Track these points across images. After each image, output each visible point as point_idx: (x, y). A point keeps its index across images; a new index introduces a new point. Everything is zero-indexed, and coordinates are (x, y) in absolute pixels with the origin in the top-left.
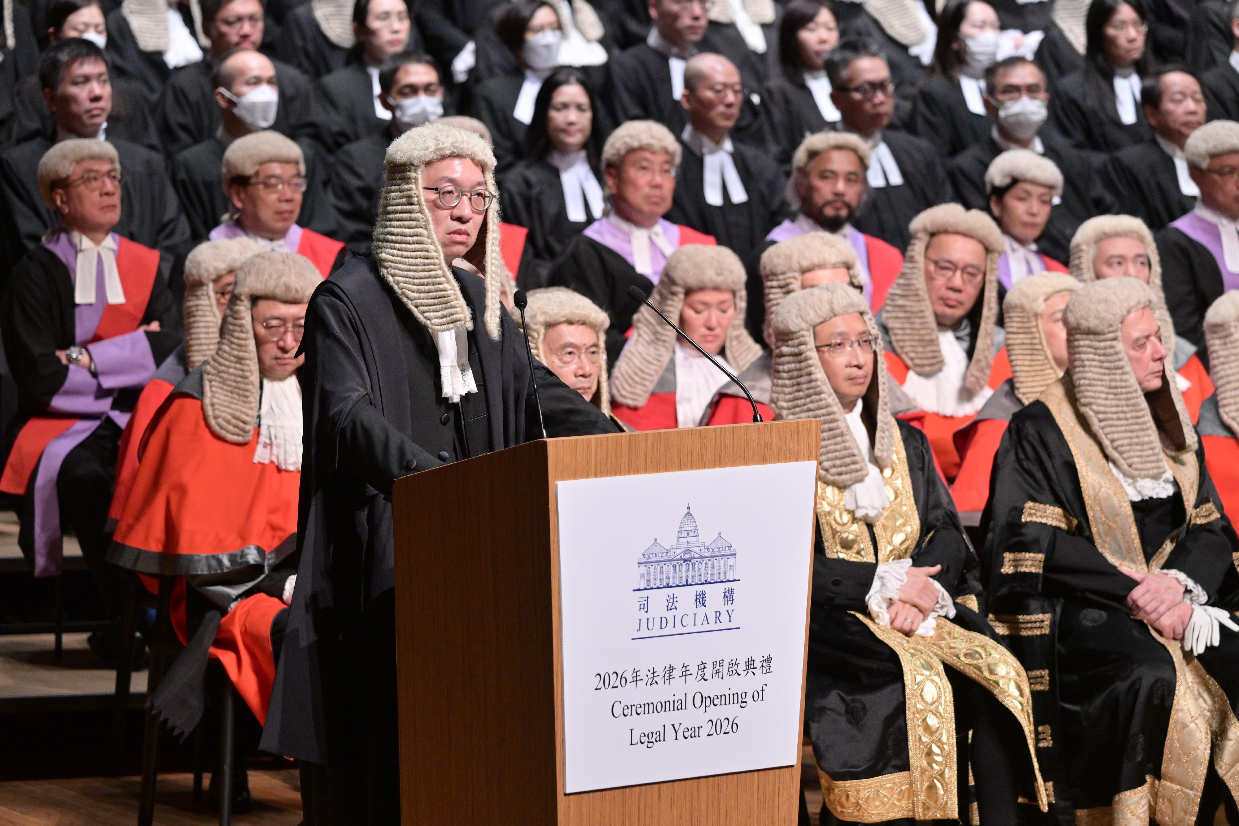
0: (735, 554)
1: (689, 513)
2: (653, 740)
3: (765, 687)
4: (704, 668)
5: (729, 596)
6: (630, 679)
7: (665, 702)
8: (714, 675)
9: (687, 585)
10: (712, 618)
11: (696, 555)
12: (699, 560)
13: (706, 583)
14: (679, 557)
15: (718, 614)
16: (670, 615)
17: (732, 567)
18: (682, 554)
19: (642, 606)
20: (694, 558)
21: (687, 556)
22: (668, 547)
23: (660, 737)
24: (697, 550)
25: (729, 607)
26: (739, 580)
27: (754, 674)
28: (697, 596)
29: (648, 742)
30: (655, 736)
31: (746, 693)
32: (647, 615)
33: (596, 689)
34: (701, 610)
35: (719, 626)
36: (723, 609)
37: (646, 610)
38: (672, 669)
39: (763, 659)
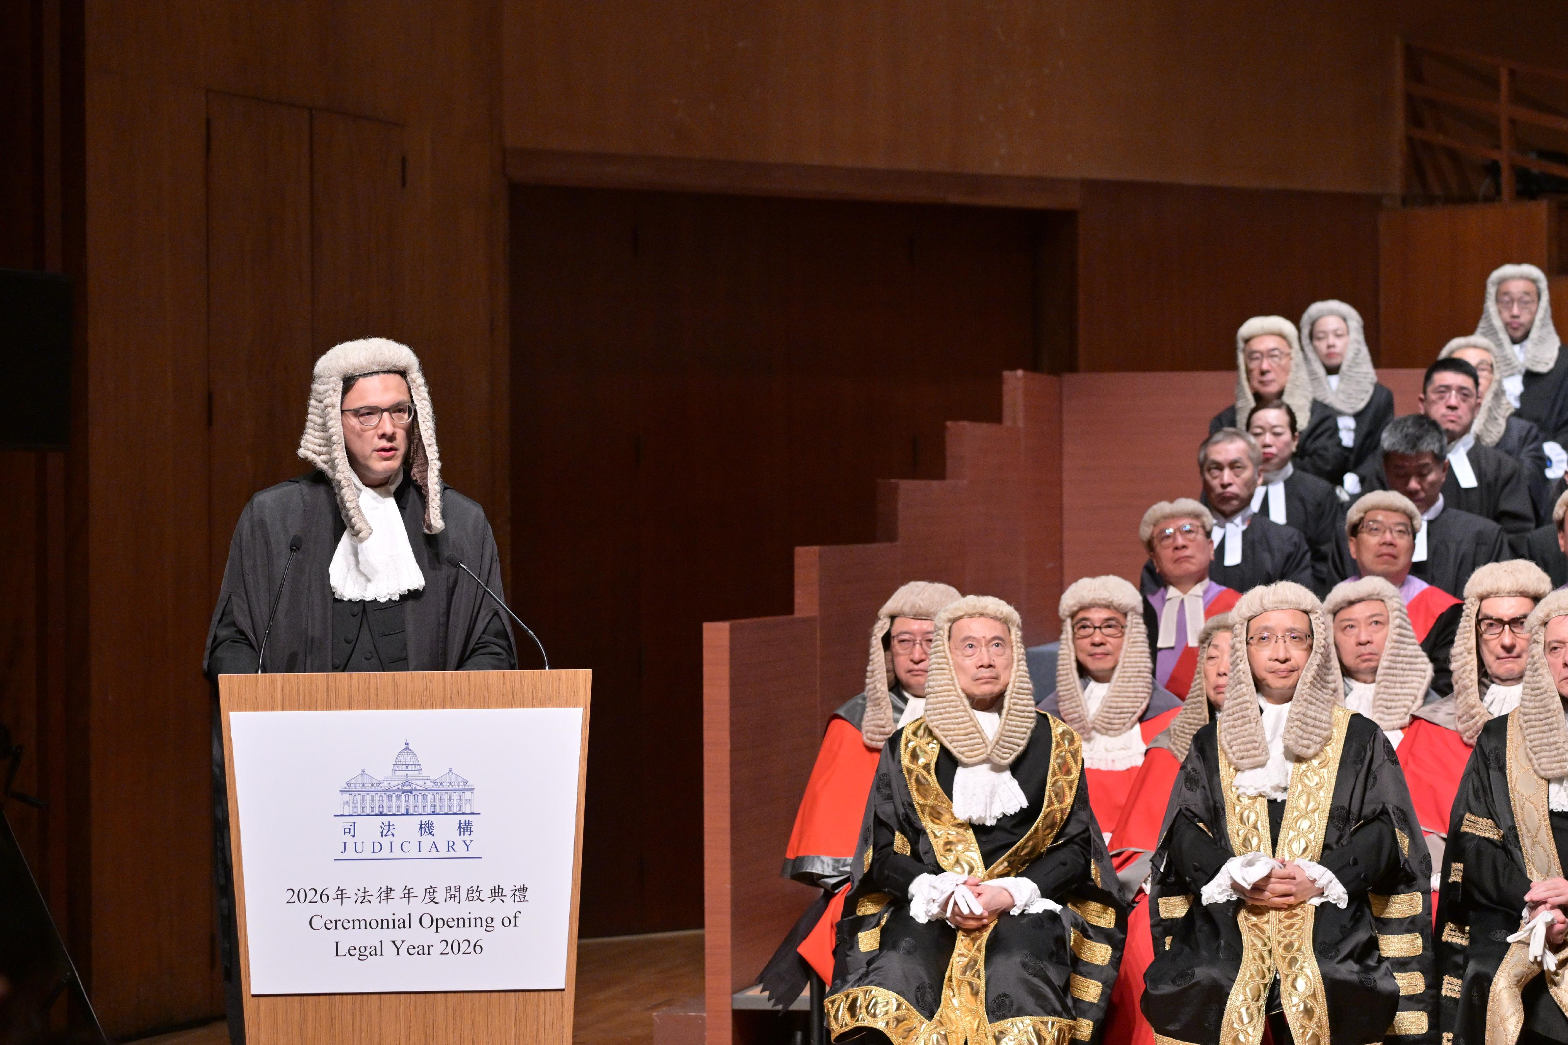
0: (473, 789)
1: (407, 749)
2: (367, 953)
3: (518, 914)
4: (434, 892)
5: (465, 828)
6: (332, 895)
7: (382, 920)
8: (448, 899)
9: (407, 814)
10: (442, 847)
11: (418, 788)
12: (423, 793)
13: (433, 813)
14: (396, 788)
15: (451, 844)
16: (386, 841)
17: (468, 801)
18: (400, 786)
19: (347, 831)
20: (416, 789)
21: (407, 788)
22: (381, 779)
23: (377, 951)
24: (420, 783)
25: (467, 837)
26: (479, 814)
27: (503, 901)
28: (421, 825)
29: (360, 955)
30: (368, 950)
31: (492, 919)
32: (355, 839)
33: (288, 902)
34: (427, 840)
35: (452, 854)
36: (459, 840)
37: (352, 833)
38: (389, 890)
39: (515, 888)
